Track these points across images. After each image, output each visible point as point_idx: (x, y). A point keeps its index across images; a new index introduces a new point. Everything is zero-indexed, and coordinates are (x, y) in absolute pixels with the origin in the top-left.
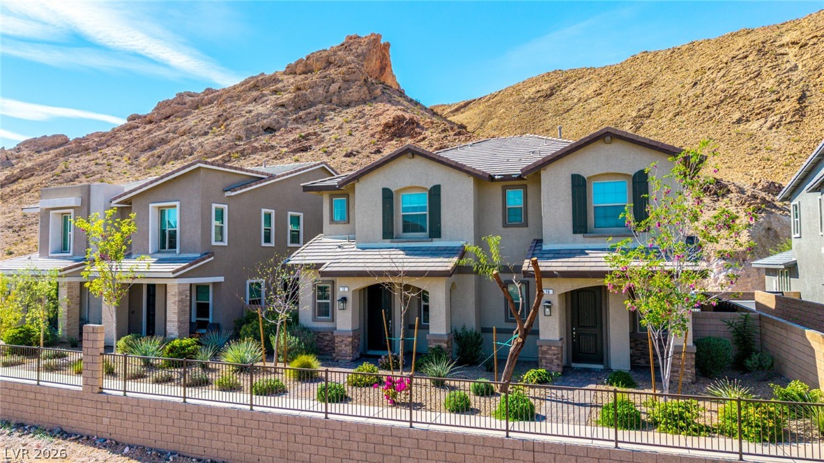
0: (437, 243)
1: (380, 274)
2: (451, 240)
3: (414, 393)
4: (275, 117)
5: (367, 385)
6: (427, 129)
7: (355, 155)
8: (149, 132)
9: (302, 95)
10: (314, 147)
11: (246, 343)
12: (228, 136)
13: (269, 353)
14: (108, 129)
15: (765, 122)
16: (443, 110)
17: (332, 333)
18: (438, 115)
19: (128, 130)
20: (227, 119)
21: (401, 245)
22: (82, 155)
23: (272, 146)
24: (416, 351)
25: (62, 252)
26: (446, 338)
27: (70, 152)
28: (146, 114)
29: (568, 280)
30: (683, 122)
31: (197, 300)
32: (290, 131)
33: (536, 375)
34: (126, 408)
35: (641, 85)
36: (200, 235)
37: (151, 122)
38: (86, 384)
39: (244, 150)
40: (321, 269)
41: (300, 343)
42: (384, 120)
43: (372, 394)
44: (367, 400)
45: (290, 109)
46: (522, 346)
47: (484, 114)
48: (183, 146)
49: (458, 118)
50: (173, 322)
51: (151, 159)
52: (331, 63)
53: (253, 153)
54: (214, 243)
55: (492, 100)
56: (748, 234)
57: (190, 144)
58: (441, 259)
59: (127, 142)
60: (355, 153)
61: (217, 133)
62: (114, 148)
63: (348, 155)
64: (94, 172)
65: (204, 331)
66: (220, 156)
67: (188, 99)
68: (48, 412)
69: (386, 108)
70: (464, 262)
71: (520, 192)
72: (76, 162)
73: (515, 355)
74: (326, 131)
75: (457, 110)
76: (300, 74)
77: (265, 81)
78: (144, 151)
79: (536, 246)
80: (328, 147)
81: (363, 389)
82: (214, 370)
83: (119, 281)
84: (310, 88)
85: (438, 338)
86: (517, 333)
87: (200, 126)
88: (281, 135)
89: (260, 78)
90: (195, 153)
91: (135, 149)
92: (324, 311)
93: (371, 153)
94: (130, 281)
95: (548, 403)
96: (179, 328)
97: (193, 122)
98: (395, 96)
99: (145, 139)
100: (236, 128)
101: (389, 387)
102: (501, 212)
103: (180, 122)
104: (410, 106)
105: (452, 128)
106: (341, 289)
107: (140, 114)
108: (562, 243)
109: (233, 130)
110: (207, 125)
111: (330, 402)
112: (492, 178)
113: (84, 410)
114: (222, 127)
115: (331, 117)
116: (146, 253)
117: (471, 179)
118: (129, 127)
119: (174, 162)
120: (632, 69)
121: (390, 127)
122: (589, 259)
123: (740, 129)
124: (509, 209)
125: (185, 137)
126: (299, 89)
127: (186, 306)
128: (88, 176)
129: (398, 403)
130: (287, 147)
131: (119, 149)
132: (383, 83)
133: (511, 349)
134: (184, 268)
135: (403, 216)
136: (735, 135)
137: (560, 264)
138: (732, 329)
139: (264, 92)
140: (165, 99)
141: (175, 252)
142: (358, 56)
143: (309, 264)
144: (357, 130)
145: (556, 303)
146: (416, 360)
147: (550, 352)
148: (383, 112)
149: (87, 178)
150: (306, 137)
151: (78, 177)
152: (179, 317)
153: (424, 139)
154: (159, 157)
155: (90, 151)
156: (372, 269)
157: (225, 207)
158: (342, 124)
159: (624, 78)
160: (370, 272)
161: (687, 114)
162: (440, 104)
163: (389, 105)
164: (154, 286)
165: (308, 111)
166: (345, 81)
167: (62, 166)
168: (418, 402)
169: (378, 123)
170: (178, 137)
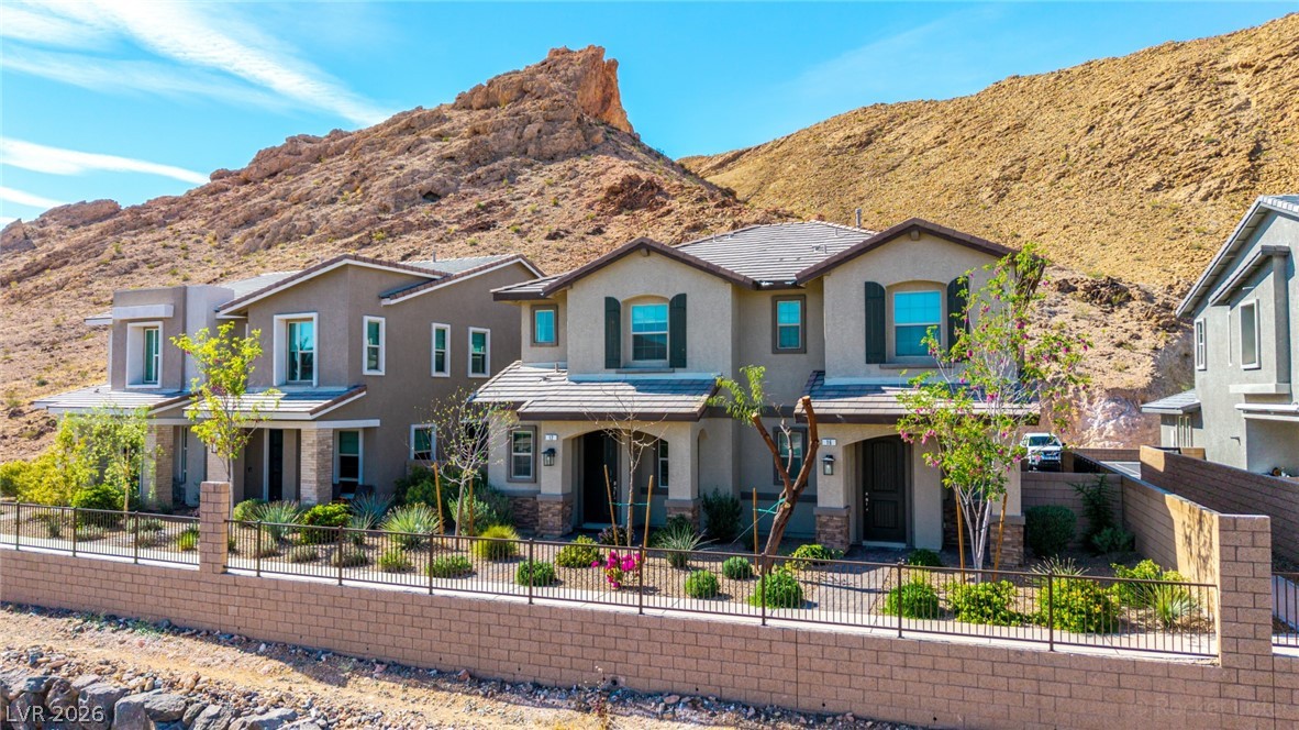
0: (680, 375)
1: (602, 416)
2: (700, 371)
3: (644, 575)
4: (440, 176)
5: (585, 566)
6: (673, 197)
7: (562, 237)
8: (245, 197)
9: (481, 141)
10: (499, 223)
11: (416, 509)
12: (367, 206)
13: (449, 526)
14: (181, 193)
15: (1197, 190)
16: (700, 165)
17: (535, 498)
18: (691, 174)
19: (212, 194)
20: (365, 179)
21: (630, 377)
22: (142, 233)
23: (435, 221)
24: (649, 523)
25: (144, 383)
26: (691, 506)
27: (124, 228)
28: (239, 168)
29: (857, 426)
30: (1070, 188)
31: (340, 452)
32: (463, 198)
33: (809, 552)
34: (260, 592)
35: (1008, 128)
36: (347, 361)
37: (246, 182)
38: (204, 561)
39: (392, 227)
40: (520, 410)
41: (490, 511)
42: (607, 181)
43: (590, 576)
44: (584, 583)
45: (463, 163)
46: (790, 513)
47: (763, 172)
48: (298, 220)
49: (722, 179)
50: (310, 482)
51: (249, 240)
52: (526, 92)
53: (406, 231)
54: (366, 372)
55: (776, 150)
56: (1153, 363)
57: (309, 217)
58: (684, 397)
59: (211, 213)
60: (562, 233)
61: (350, 201)
62: (190, 222)
63: (553, 237)
64: (161, 259)
65: (351, 496)
66: (356, 237)
67: (305, 146)
68: (151, 600)
69: (610, 164)
70: (715, 401)
71: (797, 305)
72: (134, 243)
73: (781, 526)
74: (518, 199)
75: (722, 165)
76: (478, 109)
77: (424, 120)
78: (237, 227)
79: (815, 380)
80: (522, 224)
81: (579, 570)
82: (372, 547)
83: (237, 424)
84: (493, 131)
85: (680, 505)
86: (784, 496)
87: (324, 189)
88: (449, 204)
89: (416, 115)
90: (317, 231)
91: (224, 224)
92: (522, 468)
93: (588, 234)
94: (253, 425)
95: (823, 588)
96: (319, 490)
97: (312, 182)
98: (625, 144)
99: (239, 209)
100: (381, 193)
101: (613, 565)
102: (769, 332)
103: (292, 183)
104: (649, 160)
105: (712, 196)
106: (548, 438)
107: (231, 169)
108: (850, 376)
109: (375, 196)
110: (334, 187)
111: (535, 585)
112: (757, 286)
113: (203, 597)
114: (358, 191)
115: (525, 176)
116: (272, 386)
117: (729, 286)
118: (213, 189)
119: (284, 245)
120: (995, 103)
121: (616, 194)
122: (885, 399)
123: (1158, 199)
124: (781, 327)
125: (300, 206)
126: (476, 133)
127: (328, 461)
128: (152, 264)
129: (625, 587)
130: (458, 223)
131: (198, 223)
132: (607, 124)
133: (776, 518)
134: (326, 406)
135: (635, 336)
136: (1150, 208)
137: (846, 405)
138: (1081, 496)
139: (422, 137)
140: (269, 146)
141: (311, 384)
142: (568, 82)
143: (504, 403)
144: (566, 197)
145: (840, 457)
146: (649, 535)
147: (832, 524)
148: (607, 170)
149: (151, 268)
150: (487, 208)
151: (136, 266)
152: (318, 476)
153: (669, 212)
154: (261, 236)
155: (154, 226)
156: (590, 410)
157: (382, 321)
158: (543, 188)
159: (981, 118)
160: (589, 413)
161: (1077, 176)
162: (695, 155)
163: (615, 159)
164: (280, 432)
165: (491, 166)
166: (548, 120)
167: (111, 250)
168: (651, 585)
169: (599, 187)
170: (290, 206)
